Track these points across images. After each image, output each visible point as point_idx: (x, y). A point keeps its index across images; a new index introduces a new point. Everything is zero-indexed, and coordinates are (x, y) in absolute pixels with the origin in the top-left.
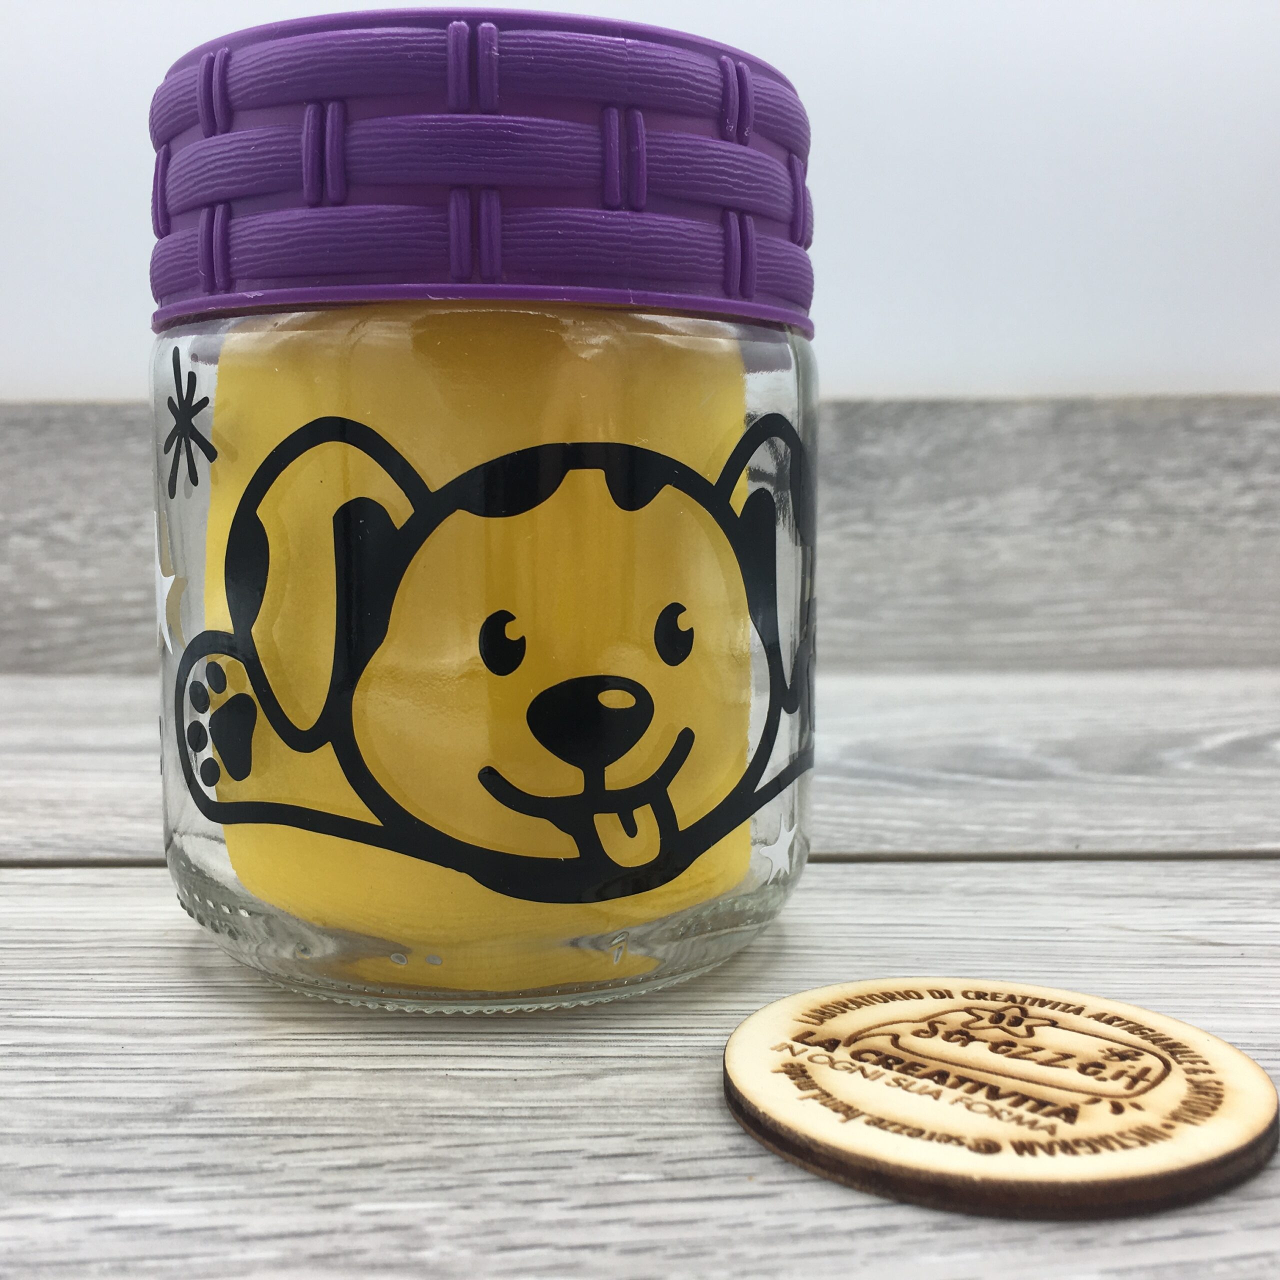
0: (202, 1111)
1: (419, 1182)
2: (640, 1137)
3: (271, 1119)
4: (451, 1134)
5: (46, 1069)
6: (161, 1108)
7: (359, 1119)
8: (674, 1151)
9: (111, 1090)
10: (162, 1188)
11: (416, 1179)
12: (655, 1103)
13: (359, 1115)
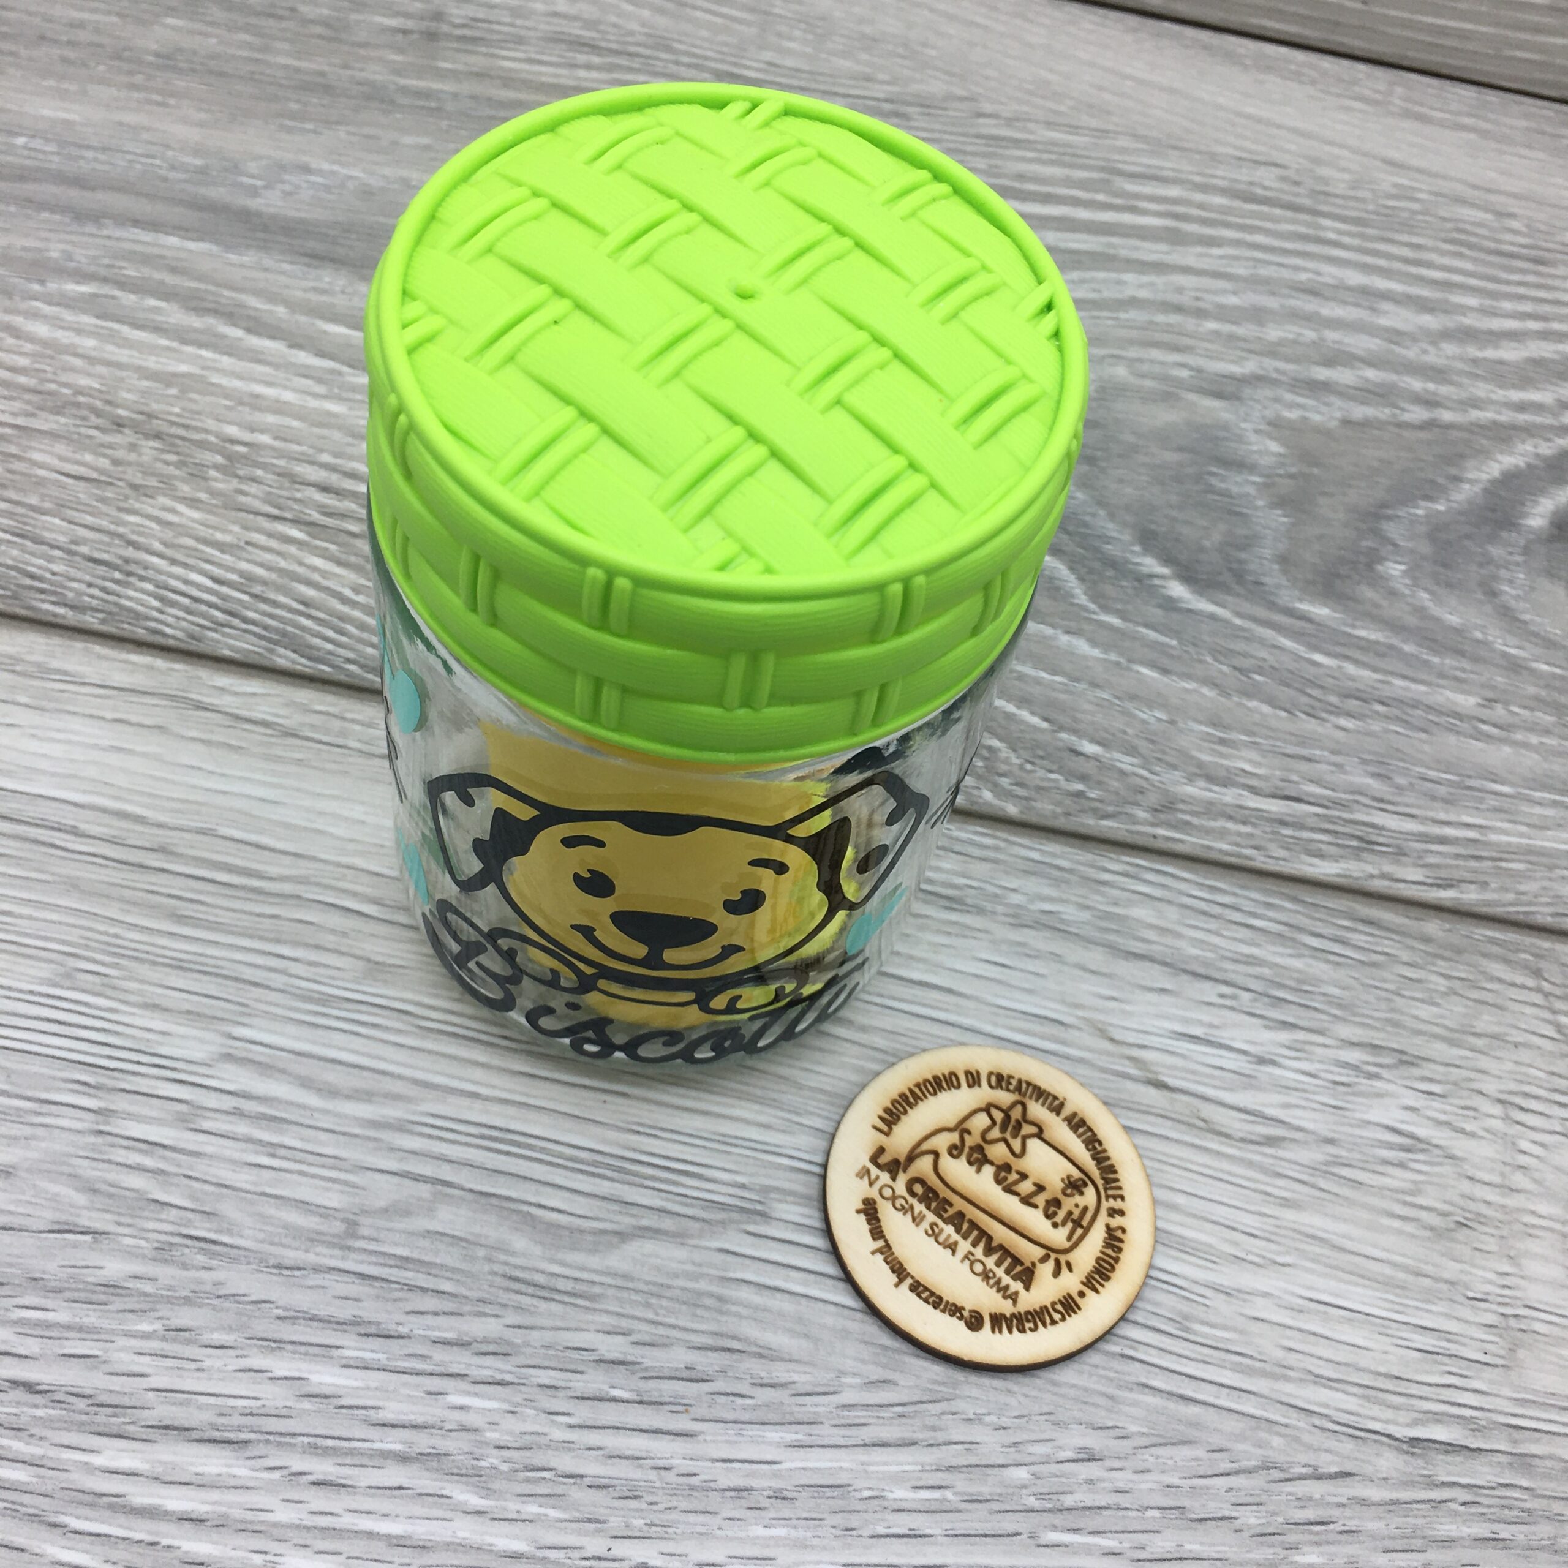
0: (364, 1238)
2: (634, 1338)
3: (407, 1259)
4: (519, 1309)
5: (260, 1142)
6: (338, 1227)
7: (462, 1272)
9: (305, 1191)
10: (338, 1347)
11: (490, 1367)
12: (654, 1289)
13: (464, 1266)
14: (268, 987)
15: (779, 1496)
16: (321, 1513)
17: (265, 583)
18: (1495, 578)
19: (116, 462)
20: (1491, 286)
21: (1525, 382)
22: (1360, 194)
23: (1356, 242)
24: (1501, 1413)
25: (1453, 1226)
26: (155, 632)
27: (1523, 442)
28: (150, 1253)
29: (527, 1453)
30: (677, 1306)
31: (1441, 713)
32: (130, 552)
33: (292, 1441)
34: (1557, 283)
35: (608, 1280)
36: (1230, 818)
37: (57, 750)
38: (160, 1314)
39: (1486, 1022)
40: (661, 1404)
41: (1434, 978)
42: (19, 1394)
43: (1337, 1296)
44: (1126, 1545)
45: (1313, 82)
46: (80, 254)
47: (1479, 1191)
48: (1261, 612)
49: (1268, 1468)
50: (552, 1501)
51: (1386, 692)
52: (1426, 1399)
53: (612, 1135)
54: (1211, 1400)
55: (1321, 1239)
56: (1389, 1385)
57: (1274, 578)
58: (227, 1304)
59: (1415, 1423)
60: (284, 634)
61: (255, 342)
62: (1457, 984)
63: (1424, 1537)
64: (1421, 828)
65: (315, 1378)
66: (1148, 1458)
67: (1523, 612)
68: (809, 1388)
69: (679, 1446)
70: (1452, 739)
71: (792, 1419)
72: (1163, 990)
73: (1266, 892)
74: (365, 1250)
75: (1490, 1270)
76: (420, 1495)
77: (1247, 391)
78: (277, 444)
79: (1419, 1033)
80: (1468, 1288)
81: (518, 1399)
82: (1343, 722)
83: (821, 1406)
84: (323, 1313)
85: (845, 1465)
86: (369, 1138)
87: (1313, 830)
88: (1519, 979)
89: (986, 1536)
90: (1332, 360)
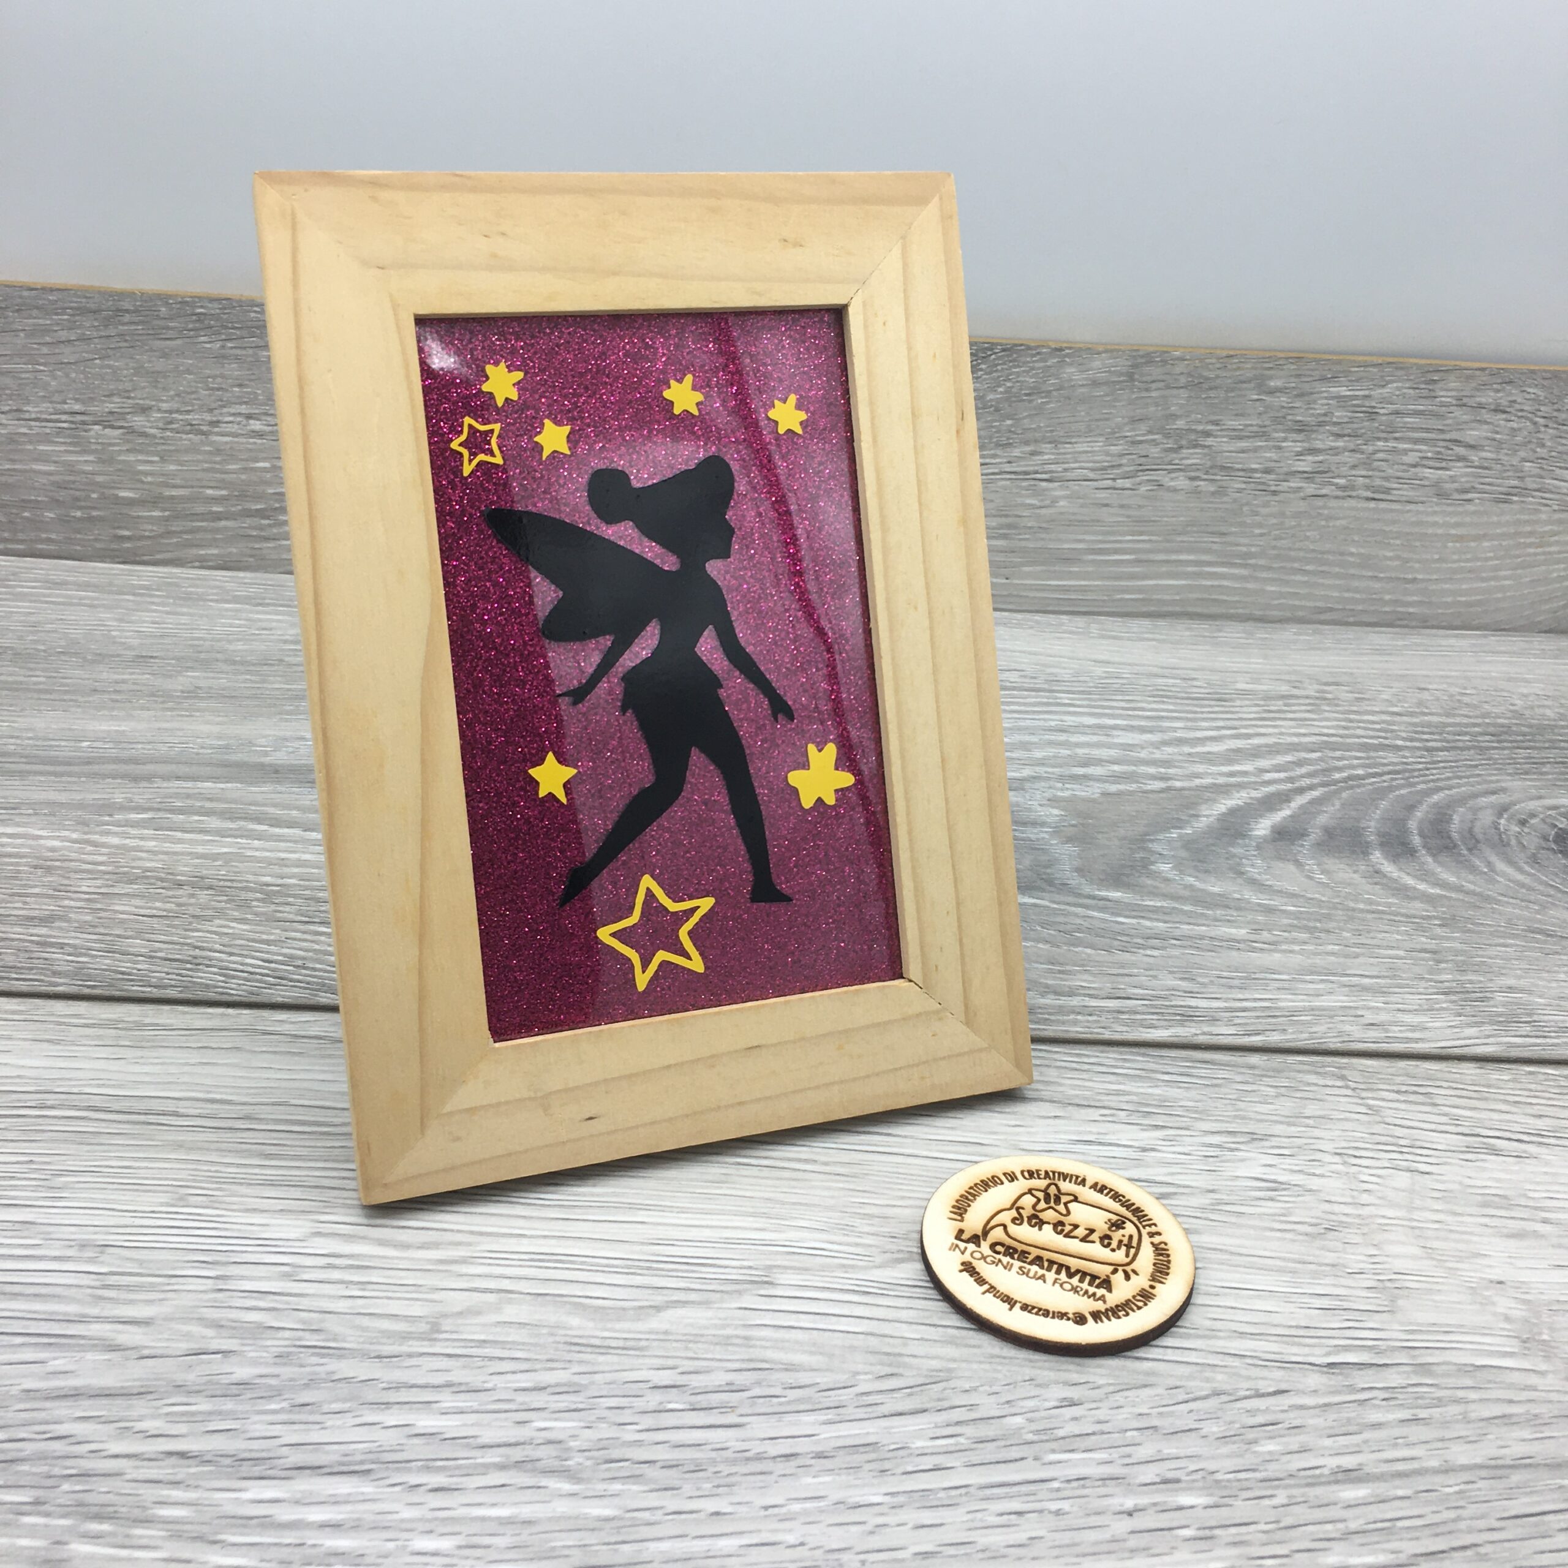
0: (446, 1332)
1: (565, 1404)
2: (679, 1370)
3: (484, 1341)
4: (580, 1362)
6: (423, 1327)
7: (531, 1344)
8: (697, 1385)
9: (394, 1307)
10: (436, 1402)
11: (565, 1402)
12: (691, 1338)
13: (532, 1341)
14: (344, 1189)
15: (820, 1456)
16: (439, 1509)
17: (304, 958)
18: (1239, 864)
19: (179, 905)
20: (1189, 716)
21: (1230, 761)
22: (1081, 679)
23: (1085, 703)
24: (1396, 1340)
25: (1323, 1231)
26: (223, 993)
27: (1238, 792)
28: (272, 1361)
29: (606, 1452)
30: (712, 1347)
31: (1223, 940)
32: (197, 952)
33: (408, 1465)
34: (1237, 709)
35: (653, 1337)
36: (1079, 1013)
37: (157, 1069)
38: (286, 1396)
39: (1312, 1109)
40: (711, 1409)
41: (1263, 1088)
42: (173, 1460)
43: (1243, 1283)
44: (1115, 1456)
45: (1031, 628)
46: (136, 798)
47: (1337, 1208)
48: (1071, 899)
49: (1218, 1395)
50: (632, 1480)
51: (1177, 933)
52: (1334, 1338)
53: (637, 1248)
54: (1160, 1357)
55: (1221, 1250)
56: (1301, 1332)
57: (1075, 880)
58: (340, 1385)
59: (1328, 1354)
60: (324, 985)
61: (277, 831)
62: (1283, 1090)
63: (1358, 1424)
64: (1226, 1004)
65: (421, 1423)
66: (1119, 1398)
67: (1267, 880)
68: (831, 1386)
69: (731, 1433)
70: (1234, 953)
71: (820, 1407)
72: (1056, 1117)
73: (1121, 1053)
74: (447, 1340)
75: (1360, 1254)
76: (522, 1488)
77: (1027, 785)
78: (302, 883)
79: (1261, 1121)
80: (1345, 1267)
81: (593, 1418)
82: (1149, 952)
83: (844, 1396)
84: (421, 1381)
85: (871, 1430)
86: (439, 1271)
87: (1143, 1013)
88: (1330, 1083)
89: (998, 1462)
90: (1087, 762)
